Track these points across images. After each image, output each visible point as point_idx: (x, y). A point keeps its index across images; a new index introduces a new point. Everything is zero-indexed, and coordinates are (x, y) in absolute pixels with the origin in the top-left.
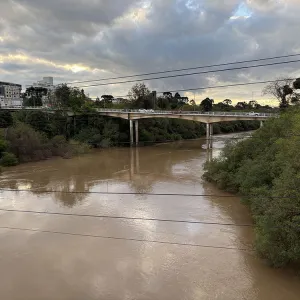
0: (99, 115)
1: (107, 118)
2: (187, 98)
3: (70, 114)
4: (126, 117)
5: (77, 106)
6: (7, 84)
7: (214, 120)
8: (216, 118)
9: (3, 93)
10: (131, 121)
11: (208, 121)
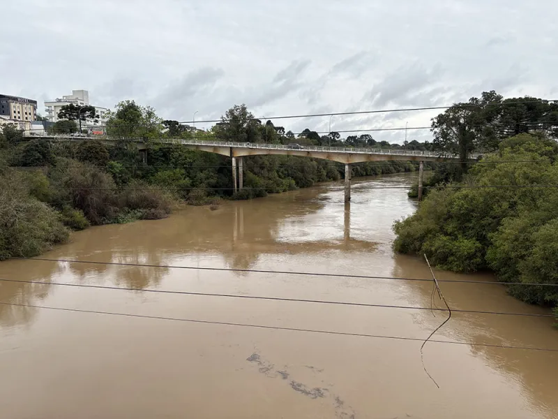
4: (227, 153)
9: (9, 114)
10: (233, 159)
11: (348, 161)
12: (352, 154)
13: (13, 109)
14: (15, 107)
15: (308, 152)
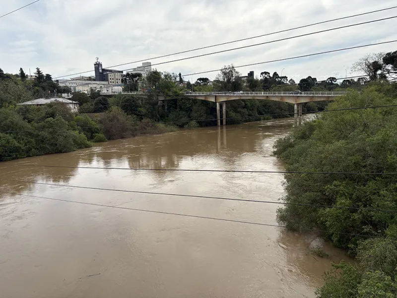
0: (187, 98)
1: (195, 101)
2: (286, 77)
3: (161, 98)
4: (213, 100)
5: (166, 90)
6: (111, 71)
7: (303, 101)
8: (304, 97)
9: (107, 80)
10: (217, 104)
11: (296, 102)
12: (299, 96)
13: (110, 77)
14: (110, 76)
15: (267, 96)
